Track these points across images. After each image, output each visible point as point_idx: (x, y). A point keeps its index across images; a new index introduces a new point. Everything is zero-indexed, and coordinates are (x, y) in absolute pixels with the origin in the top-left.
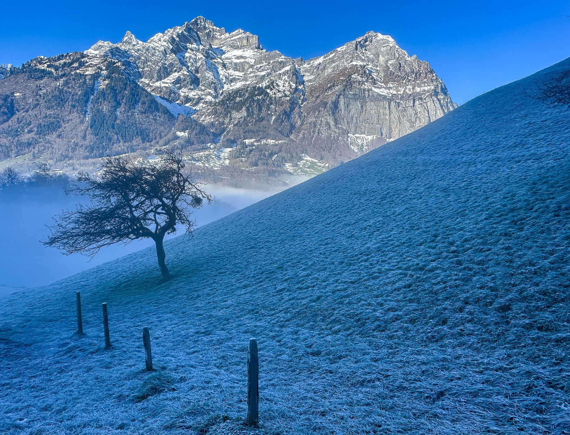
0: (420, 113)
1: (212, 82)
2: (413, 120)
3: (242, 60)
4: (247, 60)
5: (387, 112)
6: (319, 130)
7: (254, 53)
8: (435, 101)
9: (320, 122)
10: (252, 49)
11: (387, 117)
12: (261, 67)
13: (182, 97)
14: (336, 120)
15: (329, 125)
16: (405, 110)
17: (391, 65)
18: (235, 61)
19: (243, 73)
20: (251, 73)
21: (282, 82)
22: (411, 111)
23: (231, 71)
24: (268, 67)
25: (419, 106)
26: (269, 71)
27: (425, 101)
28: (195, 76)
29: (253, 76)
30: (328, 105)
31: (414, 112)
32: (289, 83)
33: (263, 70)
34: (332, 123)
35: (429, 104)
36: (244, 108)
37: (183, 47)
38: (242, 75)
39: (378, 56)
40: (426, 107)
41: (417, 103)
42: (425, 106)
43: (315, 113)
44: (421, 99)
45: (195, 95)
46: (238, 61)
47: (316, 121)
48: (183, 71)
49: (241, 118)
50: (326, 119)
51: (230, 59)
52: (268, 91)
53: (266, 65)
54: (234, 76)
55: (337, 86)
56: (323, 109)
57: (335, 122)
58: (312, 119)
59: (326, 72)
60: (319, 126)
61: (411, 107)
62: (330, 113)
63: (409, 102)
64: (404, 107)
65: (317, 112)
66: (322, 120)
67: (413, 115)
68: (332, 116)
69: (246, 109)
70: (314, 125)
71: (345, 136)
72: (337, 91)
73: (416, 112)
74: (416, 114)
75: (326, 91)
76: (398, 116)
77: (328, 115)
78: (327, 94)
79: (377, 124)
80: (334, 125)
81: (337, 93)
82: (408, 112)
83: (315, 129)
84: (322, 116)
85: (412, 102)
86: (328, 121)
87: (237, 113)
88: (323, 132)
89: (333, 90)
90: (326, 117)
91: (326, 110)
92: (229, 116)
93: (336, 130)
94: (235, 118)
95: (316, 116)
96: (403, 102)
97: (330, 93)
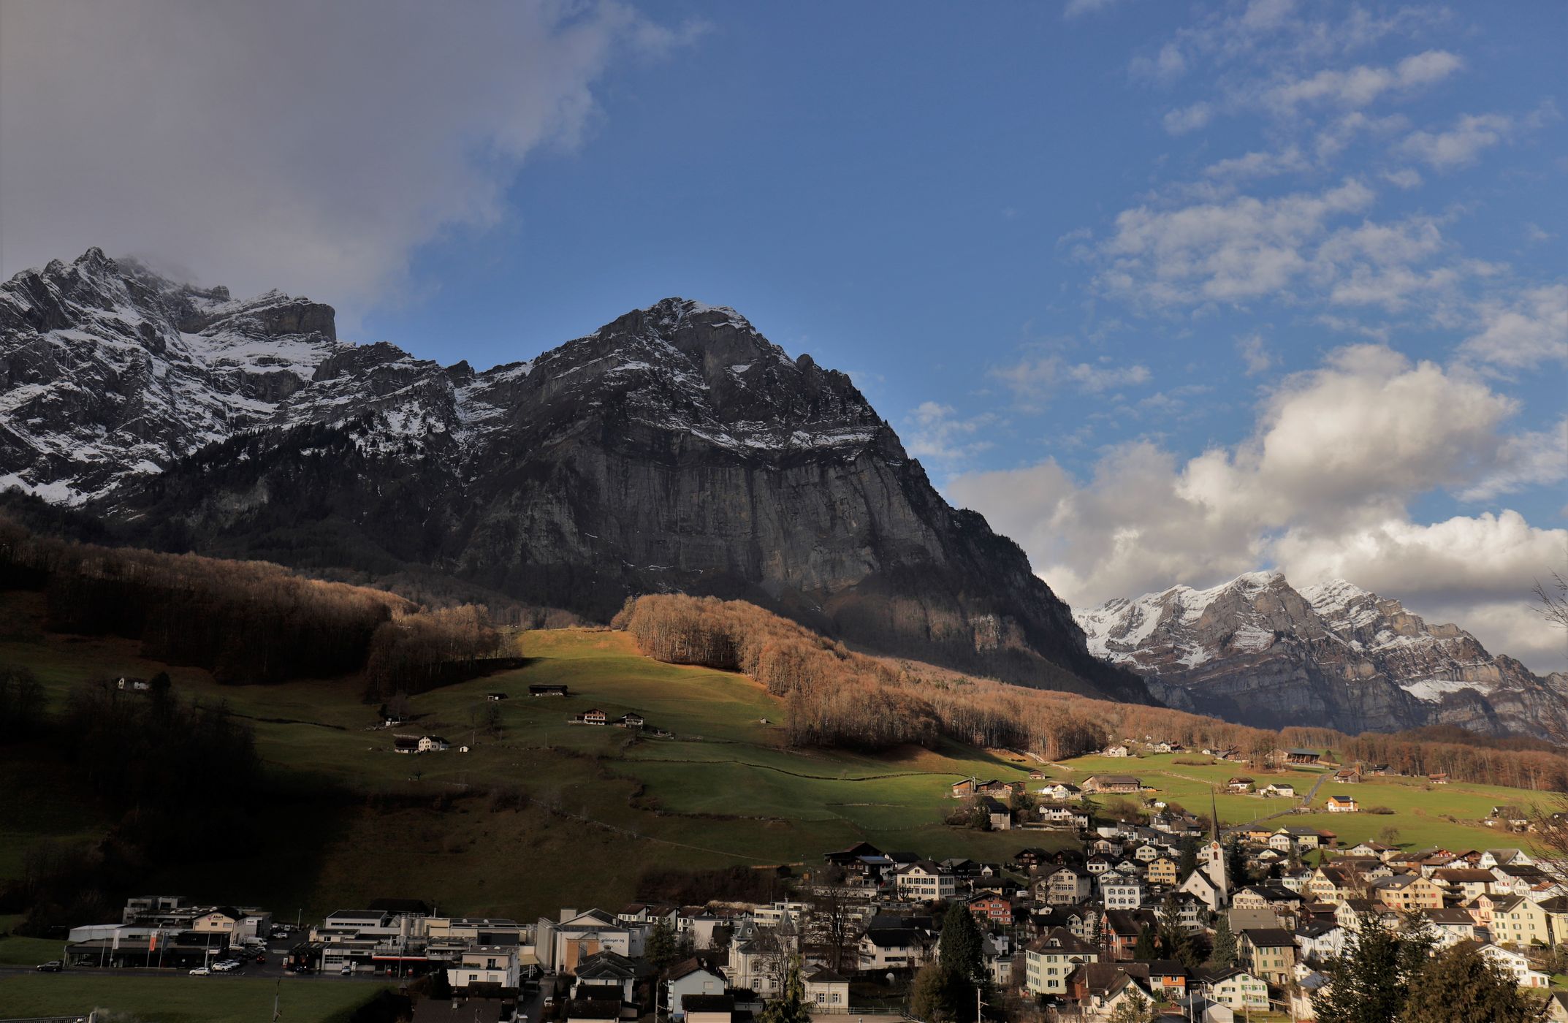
0: (842, 504)
1: (164, 420)
2: (825, 521)
3: (275, 369)
4: (289, 369)
5: (745, 500)
6: (524, 546)
7: (315, 352)
8: (882, 471)
9: (527, 523)
10: (308, 341)
11: (743, 515)
12: (335, 385)
13: (44, 458)
15: (559, 532)
16: (796, 492)
17: (741, 375)
18: (250, 369)
19: (276, 405)
20: (302, 400)
21: (401, 416)
22: (814, 498)
23: (236, 399)
24: (358, 384)
25: (838, 483)
26: (359, 396)
27: (853, 469)
28: (103, 401)
29: (308, 409)
30: (556, 470)
31: (825, 500)
32: (424, 420)
33: (341, 394)
34: (568, 526)
35: (866, 477)
36: (261, 480)
37: (71, 313)
38: (271, 411)
39: (701, 357)
40: (859, 487)
41: (832, 473)
42: (855, 482)
43: (511, 495)
44: (842, 463)
45: (94, 456)
46: (261, 370)
47: (515, 518)
48: (63, 381)
49: (250, 510)
50: (549, 513)
51: (233, 364)
52: (354, 436)
53: (353, 381)
54: (244, 412)
55: (582, 418)
56: (537, 483)
57: (577, 523)
58: (499, 514)
59: (544, 392)
60: (524, 535)
61: (815, 485)
62: (562, 493)
63: (806, 471)
64: (794, 485)
65: (518, 494)
66: (536, 517)
67: (823, 509)
68: (567, 505)
69: (268, 484)
70: (509, 531)
71: (615, 567)
72: (581, 433)
73: (830, 500)
74: (831, 506)
75: (546, 436)
76: (777, 512)
77: (554, 502)
78: (548, 442)
79: (713, 536)
80: (575, 533)
81: (582, 439)
82: (808, 502)
83: (511, 544)
84: (536, 504)
85: (816, 471)
86: (557, 519)
87: (233, 497)
88: (540, 553)
89: (569, 431)
90: (549, 506)
91: (547, 484)
92: (204, 505)
93: (582, 549)
94: (226, 511)
95: (513, 503)
96: (789, 472)
97: (558, 441)
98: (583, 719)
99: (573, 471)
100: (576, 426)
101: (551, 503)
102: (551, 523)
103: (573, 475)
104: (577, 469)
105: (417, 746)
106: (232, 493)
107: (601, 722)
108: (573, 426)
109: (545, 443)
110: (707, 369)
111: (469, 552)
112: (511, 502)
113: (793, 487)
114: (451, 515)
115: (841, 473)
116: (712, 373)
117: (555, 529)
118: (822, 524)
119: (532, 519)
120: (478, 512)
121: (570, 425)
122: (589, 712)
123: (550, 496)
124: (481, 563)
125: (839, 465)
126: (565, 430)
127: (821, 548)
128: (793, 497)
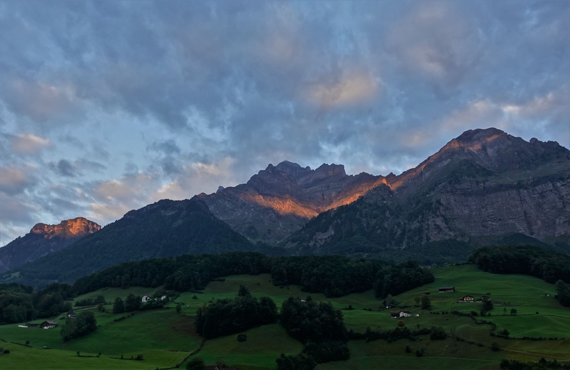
2: (560, 205)
6: (427, 235)
9: (427, 227)
14: (446, 221)
15: (440, 228)
16: (542, 195)
22: (552, 196)
25: (563, 187)
30: (434, 205)
31: (558, 196)
34: (443, 225)
36: (330, 227)
41: (558, 184)
43: (418, 217)
44: (562, 179)
47: (421, 226)
49: (328, 238)
50: (434, 221)
52: (358, 206)
55: (440, 184)
56: (427, 211)
57: (447, 224)
58: (415, 225)
59: (423, 177)
60: (426, 231)
61: (551, 191)
62: (438, 213)
63: (545, 185)
64: (541, 192)
65: (420, 216)
66: (430, 223)
67: (557, 200)
68: (441, 217)
69: (333, 228)
70: (420, 231)
71: (465, 238)
72: (441, 189)
73: (560, 196)
74: (561, 198)
75: (427, 193)
76: (534, 205)
77: (435, 217)
78: (429, 195)
79: (507, 220)
80: (446, 228)
81: (442, 191)
82: (549, 198)
83: (422, 236)
84: (428, 219)
85: (551, 185)
86: (437, 223)
87: (323, 234)
88: (434, 237)
89: (436, 190)
90: (434, 219)
91: (432, 211)
92: (314, 238)
93: (451, 233)
94: (321, 239)
95: (420, 220)
96: (537, 188)
97: (433, 194)
98: (463, 300)
99: (441, 204)
100: (438, 187)
101: (434, 218)
102: (435, 225)
103: (441, 206)
104: (442, 203)
105: (399, 315)
106: (322, 233)
107: (472, 300)
108: (437, 188)
109: (427, 196)
110: (489, 154)
111: (406, 241)
112: (419, 220)
113: (540, 193)
114: (397, 228)
115: (563, 183)
116: (491, 155)
117: (438, 227)
118: (558, 207)
119: (428, 224)
120: (407, 226)
121: (436, 187)
122: (466, 297)
123: (434, 215)
124: (412, 244)
125: (561, 181)
126: (434, 190)
127: (561, 217)
128: (541, 198)
